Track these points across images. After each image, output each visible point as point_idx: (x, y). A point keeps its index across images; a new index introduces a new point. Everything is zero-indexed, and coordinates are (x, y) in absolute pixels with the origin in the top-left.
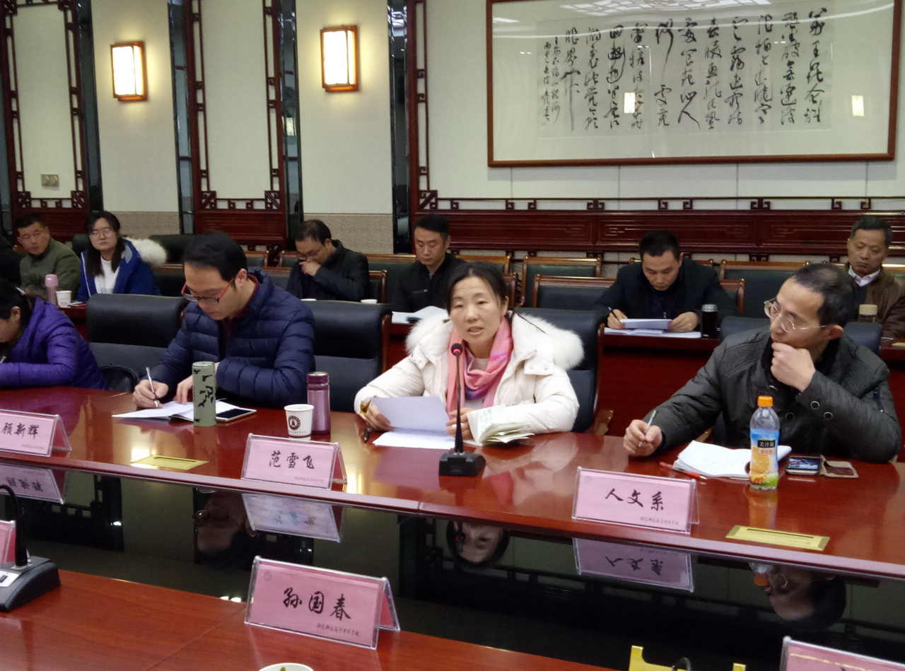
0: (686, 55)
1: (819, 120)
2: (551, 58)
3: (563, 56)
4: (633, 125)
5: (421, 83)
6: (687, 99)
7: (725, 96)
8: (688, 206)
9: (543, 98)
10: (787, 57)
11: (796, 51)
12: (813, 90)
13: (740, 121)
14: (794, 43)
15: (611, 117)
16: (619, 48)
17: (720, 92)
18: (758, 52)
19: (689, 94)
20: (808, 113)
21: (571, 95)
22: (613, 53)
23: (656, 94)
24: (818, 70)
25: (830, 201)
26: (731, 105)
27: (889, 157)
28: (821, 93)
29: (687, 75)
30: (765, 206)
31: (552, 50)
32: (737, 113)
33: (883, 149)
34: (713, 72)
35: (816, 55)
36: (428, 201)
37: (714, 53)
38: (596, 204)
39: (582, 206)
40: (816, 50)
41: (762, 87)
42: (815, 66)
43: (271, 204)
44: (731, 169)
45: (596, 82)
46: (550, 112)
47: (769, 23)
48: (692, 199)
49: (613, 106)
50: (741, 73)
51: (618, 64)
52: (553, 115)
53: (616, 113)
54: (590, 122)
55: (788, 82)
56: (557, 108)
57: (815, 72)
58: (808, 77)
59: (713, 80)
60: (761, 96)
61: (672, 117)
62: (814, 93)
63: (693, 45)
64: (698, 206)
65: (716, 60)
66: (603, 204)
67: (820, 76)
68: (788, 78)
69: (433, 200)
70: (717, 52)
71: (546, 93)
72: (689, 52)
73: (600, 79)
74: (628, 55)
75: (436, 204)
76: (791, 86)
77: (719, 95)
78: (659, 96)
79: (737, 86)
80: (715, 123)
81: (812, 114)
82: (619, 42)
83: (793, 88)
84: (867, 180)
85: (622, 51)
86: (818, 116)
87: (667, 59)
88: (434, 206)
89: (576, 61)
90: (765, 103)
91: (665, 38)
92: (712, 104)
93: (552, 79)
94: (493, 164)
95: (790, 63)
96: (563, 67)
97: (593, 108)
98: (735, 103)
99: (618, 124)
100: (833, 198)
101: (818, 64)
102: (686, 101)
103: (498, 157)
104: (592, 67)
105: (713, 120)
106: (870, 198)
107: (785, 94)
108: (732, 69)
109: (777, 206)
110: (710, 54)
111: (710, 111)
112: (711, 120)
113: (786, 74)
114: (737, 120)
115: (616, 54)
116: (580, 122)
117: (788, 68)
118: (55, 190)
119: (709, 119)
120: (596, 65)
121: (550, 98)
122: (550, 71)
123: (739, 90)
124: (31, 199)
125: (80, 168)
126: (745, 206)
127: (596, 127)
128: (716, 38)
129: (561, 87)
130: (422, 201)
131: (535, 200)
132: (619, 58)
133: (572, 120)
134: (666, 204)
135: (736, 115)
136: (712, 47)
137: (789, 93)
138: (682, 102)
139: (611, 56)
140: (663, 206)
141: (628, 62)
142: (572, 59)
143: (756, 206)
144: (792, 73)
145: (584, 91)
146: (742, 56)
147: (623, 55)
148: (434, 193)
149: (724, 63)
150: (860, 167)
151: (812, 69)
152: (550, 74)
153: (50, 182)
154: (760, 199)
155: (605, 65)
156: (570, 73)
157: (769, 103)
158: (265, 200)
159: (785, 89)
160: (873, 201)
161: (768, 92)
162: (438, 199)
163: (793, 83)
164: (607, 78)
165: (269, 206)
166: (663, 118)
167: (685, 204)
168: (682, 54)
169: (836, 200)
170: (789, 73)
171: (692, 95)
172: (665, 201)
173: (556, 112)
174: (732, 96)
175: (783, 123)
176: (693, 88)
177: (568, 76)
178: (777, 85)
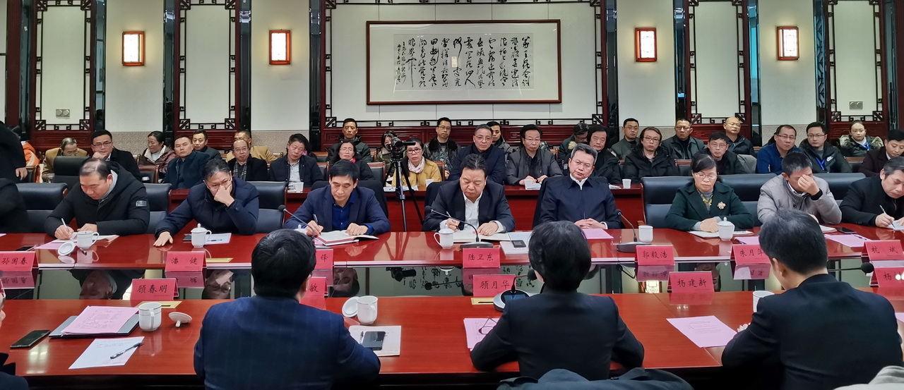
0: (468, 54)
1: (529, 85)
2: (401, 52)
3: (407, 51)
4: (443, 85)
5: (328, 61)
7: (486, 73)
8: (471, 123)
9: (397, 71)
10: (513, 57)
11: (517, 54)
12: (525, 72)
13: (494, 85)
14: (516, 51)
15: (432, 81)
17: (484, 71)
18: (501, 54)
19: (470, 72)
20: (524, 82)
21: (412, 70)
23: (454, 71)
24: (527, 63)
26: (489, 77)
27: (559, 102)
28: (529, 73)
29: (469, 63)
30: (507, 123)
31: (401, 48)
33: (556, 98)
34: (481, 62)
35: (526, 56)
36: (331, 122)
37: (481, 54)
38: (425, 123)
39: (418, 124)
40: (526, 54)
41: (503, 70)
42: (526, 61)
43: (229, 125)
44: (490, 106)
45: (424, 64)
46: (401, 78)
47: (505, 42)
49: (433, 76)
50: (493, 63)
51: (435, 57)
52: (402, 80)
53: (435, 79)
54: (421, 83)
55: (514, 68)
56: (404, 76)
58: (523, 66)
59: (481, 66)
60: (503, 73)
61: (462, 82)
63: (471, 50)
65: (482, 57)
66: (429, 123)
67: (528, 66)
68: (515, 66)
69: (334, 122)
71: (399, 69)
72: (470, 53)
73: (427, 63)
74: (440, 52)
75: (336, 124)
76: (516, 69)
78: (456, 72)
79: (491, 69)
80: (483, 85)
81: (526, 82)
82: (435, 46)
83: (517, 71)
84: (550, 112)
85: (437, 50)
86: (528, 83)
87: (459, 55)
88: (334, 125)
89: (414, 54)
90: (505, 77)
91: (458, 45)
92: (481, 77)
93: (401, 62)
94: (369, 103)
95: (515, 60)
96: (408, 57)
97: (423, 76)
98: (491, 76)
99: (436, 85)
100: (536, 120)
102: (469, 75)
103: (371, 100)
104: (423, 57)
106: (552, 120)
107: (513, 73)
108: (489, 61)
109: (511, 123)
110: (479, 54)
111: (480, 80)
112: (480, 84)
113: (513, 64)
114: (492, 84)
115: (434, 52)
116: (416, 83)
118: (67, 119)
121: (401, 71)
123: (493, 71)
124: (46, 125)
125: (88, 105)
127: (425, 86)
128: (481, 47)
129: (407, 66)
130: (327, 123)
131: (393, 121)
132: (436, 54)
133: (412, 81)
134: (460, 123)
135: (492, 82)
136: (480, 51)
137: (515, 73)
138: (467, 75)
139: (432, 53)
141: (440, 56)
142: (412, 53)
145: (419, 68)
146: (494, 56)
147: (438, 52)
148: (334, 119)
149: (485, 58)
150: (547, 106)
151: (524, 62)
152: (401, 59)
153: (61, 114)
155: (428, 57)
156: (411, 60)
158: (225, 123)
159: (513, 71)
161: (506, 72)
162: (336, 122)
164: (430, 63)
165: (227, 126)
166: (457, 82)
167: (469, 123)
168: (466, 53)
169: (538, 120)
170: (515, 63)
172: (460, 121)
173: (404, 78)
174: (490, 73)
175: (513, 86)
176: (471, 69)
178: (510, 69)
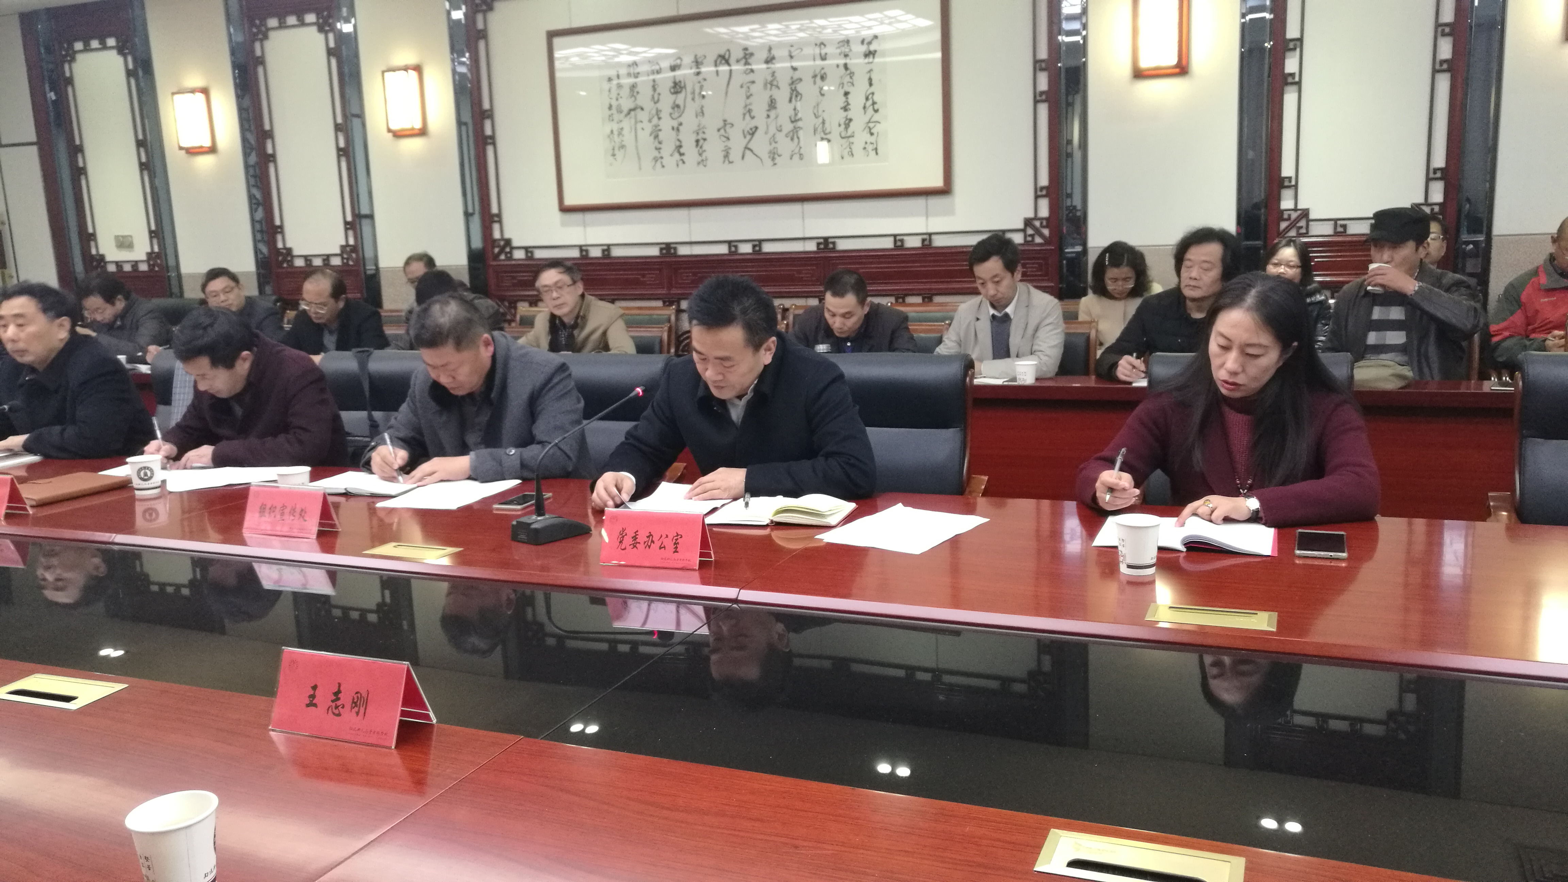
0: (745, 87)
1: (877, 153)
2: (614, 93)
3: (625, 92)
4: (699, 163)
5: (488, 124)
6: (750, 134)
7: (785, 131)
8: (757, 248)
9: (609, 137)
10: (843, 87)
11: (851, 80)
12: (869, 122)
13: (801, 157)
14: (848, 72)
15: (677, 156)
16: (680, 82)
17: (781, 126)
18: (815, 83)
19: (751, 129)
20: (867, 146)
21: (636, 132)
22: (675, 87)
23: (719, 130)
24: (873, 100)
25: (892, 239)
26: (792, 139)
27: (945, 191)
28: (878, 125)
29: (747, 109)
30: (831, 246)
31: (614, 86)
32: (798, 148)
33: (937, 182)
34: (772, 104)
35: (871, 84)
36: (502, 250)
37: (772, 85)
38: (668, 248)
39: (655, 252)
40: (870, 80)
41: (820, 120)
42: (870, 96)
43: (348, 259)
44: (796, 207)
45: (659, 118)
46: (616, 152)
47: (823, 52)
48: (761, 241)
49: (678, 143)
50: (799, 105)
51: (680, 99)
52: (619, 154)
53: (682, 150)
54: (656, 161)
55: (844, 114)
56: (623, 147)
57: (870, 102)
58: (864, 108)
59: (773, 114)
60: (820, 129)
61: (735, 155)
62: (871, 125)
63: (751, 77)
64: (767, 248)
65: (775, 93)
66: (675, 249)
67: (876, 107)
68: (845, 109)
69: (508, 250)
70: (775, 83)
71: (612, 132)
72: (748, 85)
73: (665, 115)
74: (689, 88)
75: (511, 253)
76: (848, 117)
77: (779, 129)
78: (722, 131)
79: (796, 119)
80: (778, 160)
81: (870, 148)
82: (679, 75)
83: (851, 120)
84: (927, 217)
85: (683, 84)
86: (876, 149)
87: (726, 93)
88: (509, 255)
89: (638, 97)
90: (824, 137)
91: (724, 68)
92: (773, 140)
93: (616, 117)
94: (564, 209)
95: (846, 94)
96: (626, 103)
97: (659, 146)
98: (795, 137)
99: (684, 162)
100: (896, 236)
101: (873, 94)
102: (748, 137)
103: (569, 201)
104: (655, 103)
105: (776, 156)
106: (930, 234)
107: (843, 126)
108: (790, 101)
109: (842, 245)
110: (769, 86)
111: (771, 147)
112: (774, 155)
113: (843, 105)
114: (798, 156)
115: (677, 88)
116: (647, 163)
117: (844, 99)
118: (130, 251)
119: (772, 156)
120: (658, 100)
121: (616, 137)
122: (614, 108)
123: (799, 124)
124: (106, 263)
125: (153, 228)
126: (811, 247)
127: (663, 166)
128: (773, 69)
129: (627, 124)
130: (496, 250)
131: (609, 246)
132: (680, 92)
133: (639, 158)
134: (736, 247)
135: (797, 151)
136: (770, 78)
137: (847, 126)
138: (745, 137)
139: (672, 90)
140: (733, 249)
141: (689, 97)
142: (635, 94)
143: (822, 246)
144: (848, 104)
145: (649, 128)
146: (800, 87)
147: (684, 90)
148: (508, 242)
149: (782, 95)
150: (921, 201)
151: (867, 99)
152: (614, 111)
153: (124, 243)
154: (826, 239)
155: (667, 100)
156: (634, 109)
157: (828, 136)
158: (341, 255)
159: (842, 122)
160: (933, 237)
161: (827, 125)
162: (512, 248)
163: (850, 114)
164: (671, 114)
165: (345, 261)
166: (726, 156)
167: (755, 247)
168: (742, 87)
169: (898, 238)
170: (846, 104)
171: (754, 130)
172: (735, 244)
173: (622, 151)
174: (792, 131)
175: (842, 158)
176: (753, 123)
177: (633, 113)
178: (835, 117)
